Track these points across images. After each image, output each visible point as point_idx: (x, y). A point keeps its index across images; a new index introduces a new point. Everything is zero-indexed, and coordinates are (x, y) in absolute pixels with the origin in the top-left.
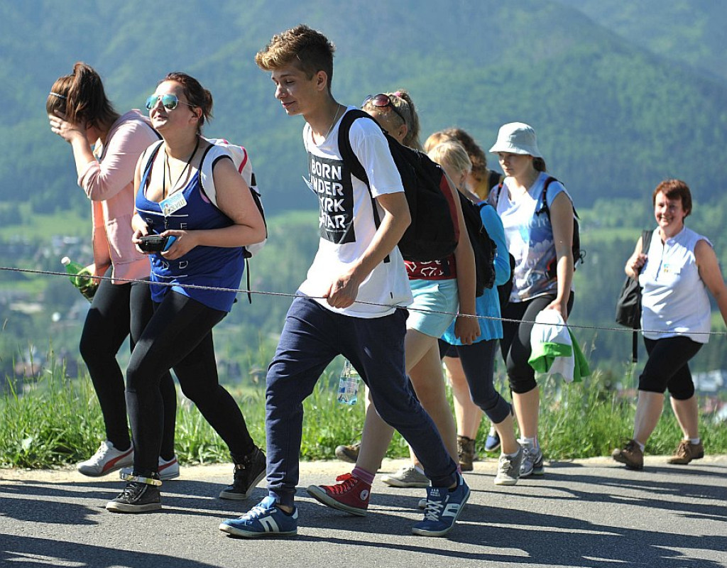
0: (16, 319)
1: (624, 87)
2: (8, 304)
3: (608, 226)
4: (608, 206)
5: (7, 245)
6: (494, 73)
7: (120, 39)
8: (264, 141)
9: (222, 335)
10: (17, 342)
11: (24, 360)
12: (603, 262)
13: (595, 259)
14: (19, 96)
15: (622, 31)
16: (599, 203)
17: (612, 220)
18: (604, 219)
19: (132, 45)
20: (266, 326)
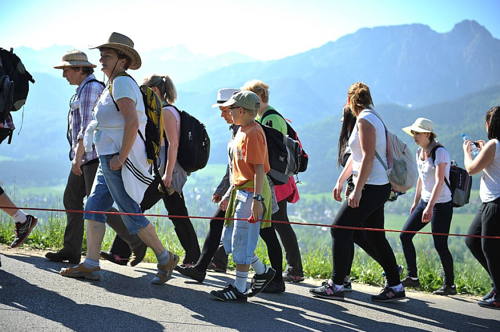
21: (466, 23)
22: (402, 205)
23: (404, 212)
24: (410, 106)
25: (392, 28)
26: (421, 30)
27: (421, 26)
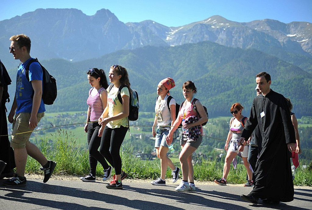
0: (151, 141)
1: (310, 87)
2: (149, 137)
3: (305, 123)
4: (305, 118)
5: (150, 122)
6: (275, 83)
7: (179, 72)
8: (214, 99)
9: (202, 147)
10: (151, 147)
11: (153, 152)
12: (303, 133)
13: (301, 132)
14: (154, 86)
15: (310, 72)
16: (302, 117)
17: (306, 122)
18: (304, 121)
19: (182, 74)
20: (213, 146)
21: (103, 10)
22: (69, 123)
23: (70, 127)
24: (71, 60)
25: (58, 10)
26: (76, 13)
27: (77, 10)
